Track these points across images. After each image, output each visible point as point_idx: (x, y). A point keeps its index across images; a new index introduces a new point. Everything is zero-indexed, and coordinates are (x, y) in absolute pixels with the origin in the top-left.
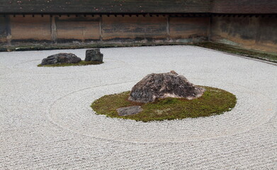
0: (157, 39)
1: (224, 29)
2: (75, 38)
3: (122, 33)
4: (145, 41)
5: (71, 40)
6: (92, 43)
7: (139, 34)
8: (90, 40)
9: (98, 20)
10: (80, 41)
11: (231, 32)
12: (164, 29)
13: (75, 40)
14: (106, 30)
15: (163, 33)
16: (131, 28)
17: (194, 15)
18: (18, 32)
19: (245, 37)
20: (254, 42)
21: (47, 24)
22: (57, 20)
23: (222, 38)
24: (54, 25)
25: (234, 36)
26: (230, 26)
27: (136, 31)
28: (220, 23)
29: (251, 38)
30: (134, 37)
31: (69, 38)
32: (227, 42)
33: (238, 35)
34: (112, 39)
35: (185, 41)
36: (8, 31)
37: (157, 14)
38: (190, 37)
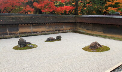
0: (61, 30)
1: (80, 27)
2: (38, 31)
3: (51, 29)
4: (57, 31)
5: (37, 32)
6: (43, 33)
7: (56, 29)
8: (42, 32)
9: (45, 25)
10: (39, 32)
11: (82, 28)
12: (63, 27)
13: (38, 32)
14: (47, 28)
15: (63, 28)
16: (54, 27)
17: (72, 22)
18: (21, 30)
19: (87, 30)
20: (91, 31)
21: (30, 27)
22: (33, 25)
23: (79, 30)
24: (32, 27)
25: (84, 29)
26: (82, 26)
27: (55, 28)
28: (78, 25)
29: (90, 30)
30: (54, 30)
31: (36, 31)
32: (82, 31)
33: (85, 29)
34: (49, 31)
35: (68, 31)
36: (18, 30)
37: (62, 23)
38: (70, 29)
